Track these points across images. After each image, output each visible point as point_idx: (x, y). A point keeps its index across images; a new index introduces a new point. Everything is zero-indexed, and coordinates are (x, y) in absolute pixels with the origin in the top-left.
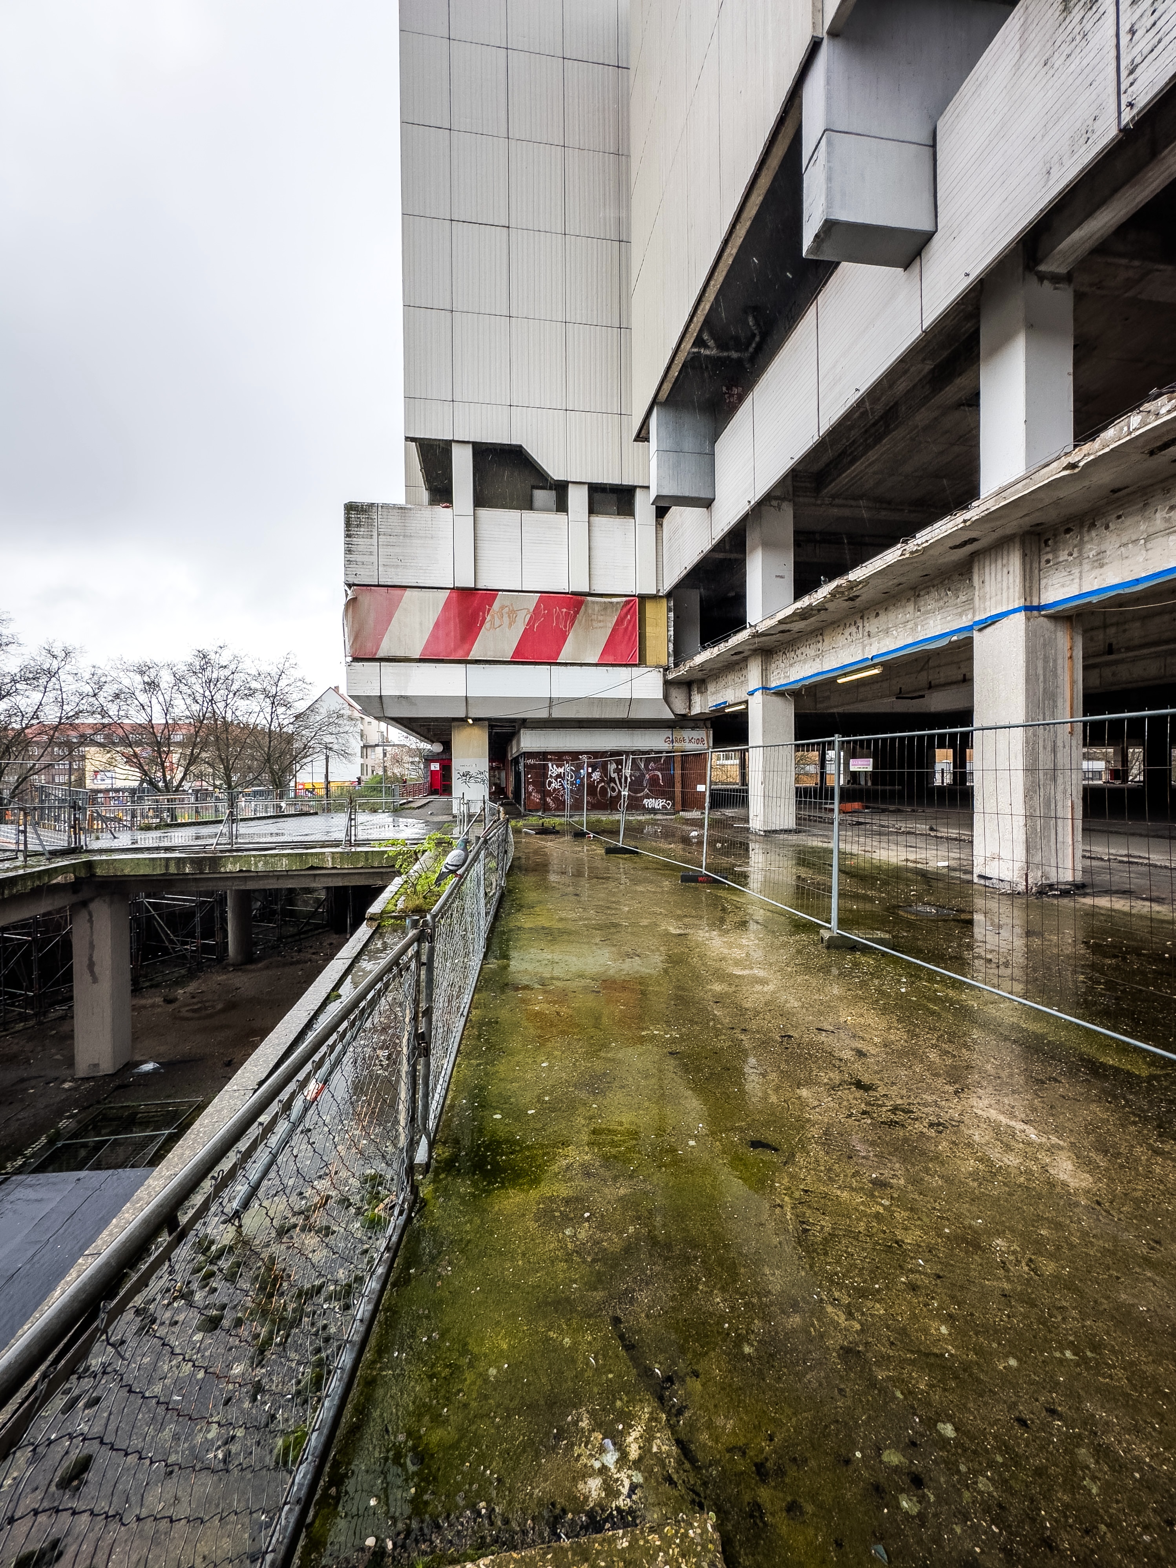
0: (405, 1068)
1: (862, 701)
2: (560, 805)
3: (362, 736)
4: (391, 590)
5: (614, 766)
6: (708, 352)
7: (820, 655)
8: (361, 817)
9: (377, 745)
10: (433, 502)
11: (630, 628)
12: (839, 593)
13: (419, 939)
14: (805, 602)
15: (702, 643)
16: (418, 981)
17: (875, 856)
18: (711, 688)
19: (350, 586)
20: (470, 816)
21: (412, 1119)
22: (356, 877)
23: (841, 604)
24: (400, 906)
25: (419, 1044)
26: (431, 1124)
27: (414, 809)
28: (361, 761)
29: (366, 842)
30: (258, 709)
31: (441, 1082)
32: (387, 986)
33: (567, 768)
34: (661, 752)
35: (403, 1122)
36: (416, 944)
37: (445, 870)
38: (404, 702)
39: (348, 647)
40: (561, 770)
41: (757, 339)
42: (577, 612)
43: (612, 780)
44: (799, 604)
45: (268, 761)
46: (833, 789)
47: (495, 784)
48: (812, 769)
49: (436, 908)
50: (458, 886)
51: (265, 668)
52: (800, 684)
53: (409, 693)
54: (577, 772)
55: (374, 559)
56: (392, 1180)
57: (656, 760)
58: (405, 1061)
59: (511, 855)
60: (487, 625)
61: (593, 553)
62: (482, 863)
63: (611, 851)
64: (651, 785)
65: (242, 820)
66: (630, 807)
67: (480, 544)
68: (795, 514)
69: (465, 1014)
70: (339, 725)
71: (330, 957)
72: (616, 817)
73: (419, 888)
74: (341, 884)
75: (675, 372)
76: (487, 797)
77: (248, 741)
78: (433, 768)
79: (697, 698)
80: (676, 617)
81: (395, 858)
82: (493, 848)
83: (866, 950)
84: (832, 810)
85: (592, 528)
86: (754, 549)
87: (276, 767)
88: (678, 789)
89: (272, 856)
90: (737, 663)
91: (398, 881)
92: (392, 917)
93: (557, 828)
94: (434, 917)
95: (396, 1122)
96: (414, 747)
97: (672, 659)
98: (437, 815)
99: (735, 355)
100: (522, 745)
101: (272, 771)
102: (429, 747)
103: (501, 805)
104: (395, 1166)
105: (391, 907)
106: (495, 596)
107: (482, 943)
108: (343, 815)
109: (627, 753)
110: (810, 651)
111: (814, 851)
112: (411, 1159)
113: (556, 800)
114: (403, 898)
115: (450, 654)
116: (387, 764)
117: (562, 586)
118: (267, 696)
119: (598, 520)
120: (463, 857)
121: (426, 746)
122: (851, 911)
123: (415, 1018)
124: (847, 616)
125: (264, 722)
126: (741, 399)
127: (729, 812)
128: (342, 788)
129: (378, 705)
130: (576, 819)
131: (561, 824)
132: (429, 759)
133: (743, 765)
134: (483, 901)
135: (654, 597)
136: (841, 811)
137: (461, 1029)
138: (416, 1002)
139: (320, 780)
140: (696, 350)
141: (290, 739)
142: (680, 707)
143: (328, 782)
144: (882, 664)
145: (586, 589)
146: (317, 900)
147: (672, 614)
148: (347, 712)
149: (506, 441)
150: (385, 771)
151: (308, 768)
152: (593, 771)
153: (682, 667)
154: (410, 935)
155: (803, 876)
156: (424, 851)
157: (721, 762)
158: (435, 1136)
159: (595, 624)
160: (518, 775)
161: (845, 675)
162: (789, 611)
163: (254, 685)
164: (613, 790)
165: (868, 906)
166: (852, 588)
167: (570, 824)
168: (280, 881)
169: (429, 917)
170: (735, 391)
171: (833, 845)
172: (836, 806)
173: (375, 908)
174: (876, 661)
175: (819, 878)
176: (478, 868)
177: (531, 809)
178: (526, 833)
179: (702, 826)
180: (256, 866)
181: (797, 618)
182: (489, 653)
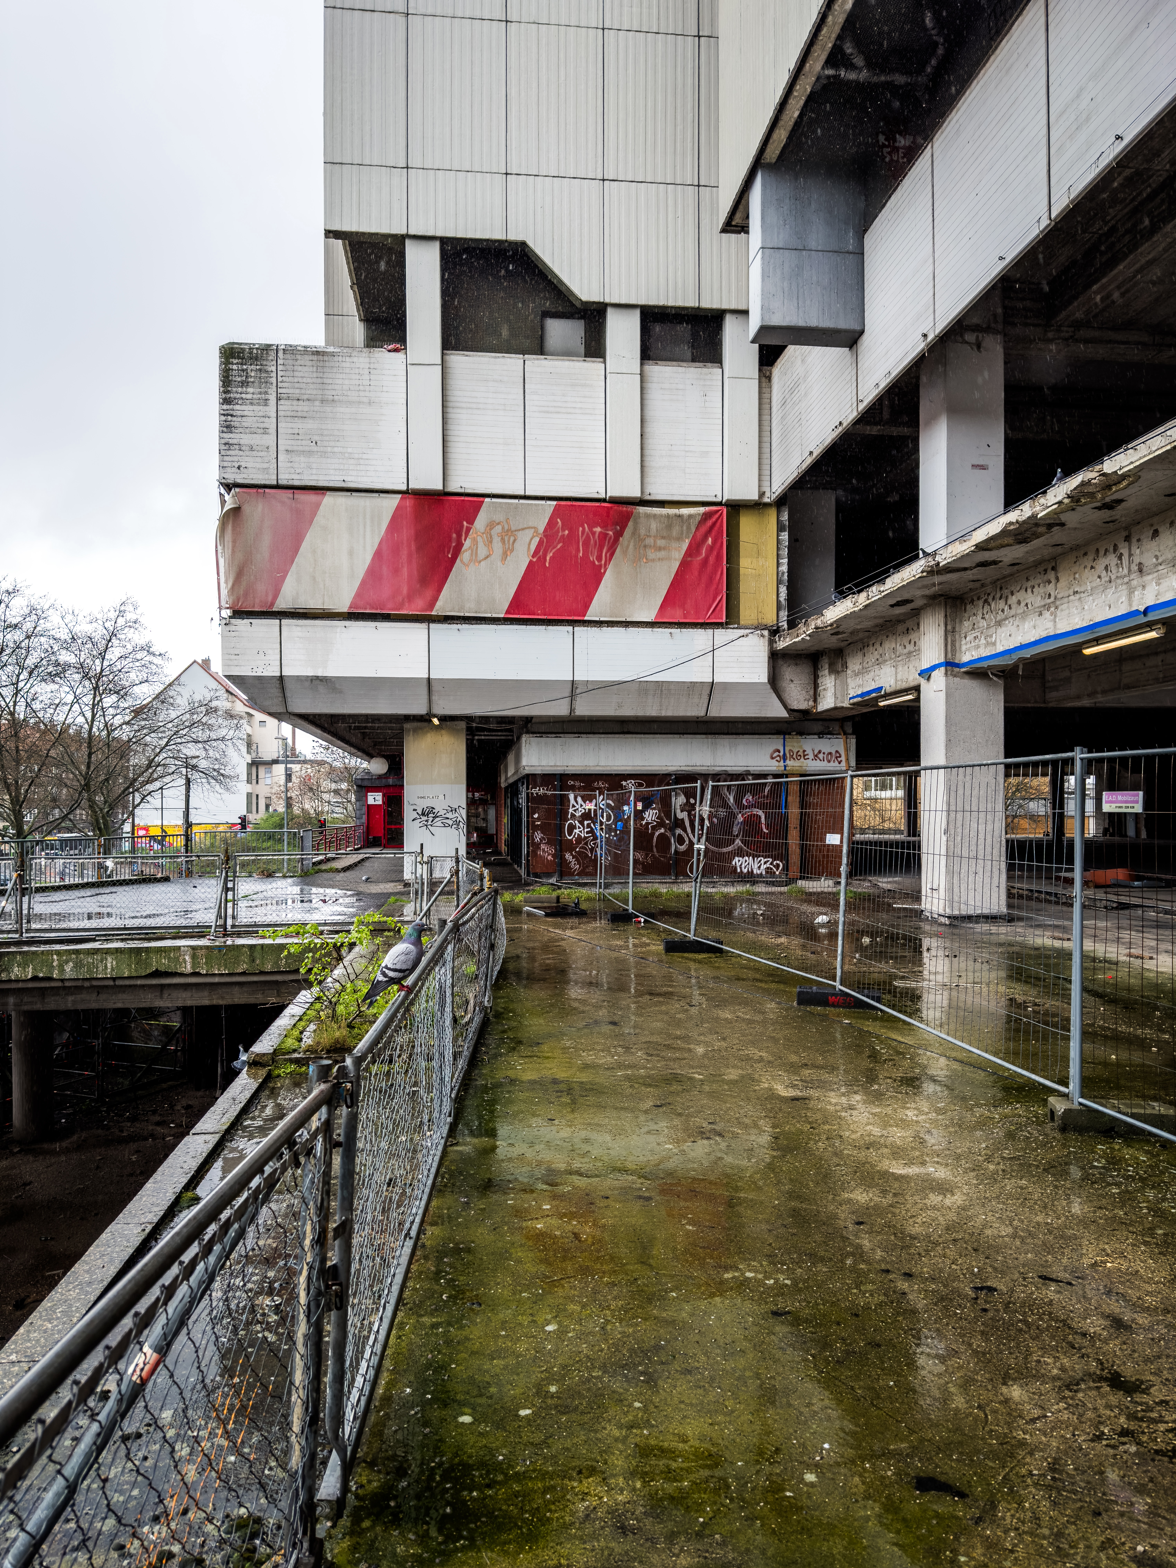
0: (302, 1329)
1: (1128, 687)
2: (589, 866)
3: (249, 745)
4: (301, 496)
5: (681, 799)
6: (852, 76)
7: (1051, 605)
8: (245, 886)
9: (276, 762)
10: (373, 341)
11: (712, 560)
12: (1086, 495)
13: (330, 1100)
14: (1025, 511)
15: (839, 584)
16: (327, 1175)
17: (1149, 965)
18: (854, 664)
19: (228, 487)
20: (433, 884)
21: (313, 1421)
22: (236, 989)
23: (1088, 514)
24: (308, 1040)
25: (328, 1287)
26: (348, 1430)
27: (338, 871)
28: (248, 788)
29: (251, 930)
30: (70, 698)
31: (367, 1355)
32: (271, 1183)
33: (601, 802)
34: (764, 776)
35: (296, 1427)
36: (324, 1109)
37: (381, 978)
38: (322, 688)
39: (224, 592)
40: (591, 806)
41: (940, 51)
42: (619, 534)
43: (679, 823)
44: (1013, 516)
45: (86, 787)
46: (1071, 843)
47: (477, 829)
48: (1040, 808)
49: (361, 1046)
50: (406, 1006)
51: (84, 628)
52: (1015, 657)
53: (332, 671)
54: (617, 810)
55: (270, 440)
56: (279, 1527)
57: (756, 789)
58: (302, 1316)
59: (501, 952)
60: (465, 555)
61: (648, 429)
62: (449, 966)
63: (675, 947)
64: (746, 833)
65: (39, 890)
66: (708, 872)
67: (453, 414)
68: (1007, 355)
69: (413, 1233)
70: (210, 727)
71: (184, 1131)
72: (686, 888)
73: (340, 1009)
74: (206, 1002)
75: (794, 111)
76: (463, 852)
77: (52, 753)
78: (371, 801)
79: (828, 682)
80: (793, 540)
81: (299, 957)
82: (471, 939)
83: (1131, 1135)
84: (1070, 882)
85: (647, 385)
86: (933, 418)
87: (99, 798)
88: (793, 840)
89: (89, 952)
90: (900, 620)
91: (305, 996)
92: (292, 1061)
93: (583, 906)
94: (358, 1061)
95: (286, 1425)
96: (338, 764)
97: (784, 614)
98: (377, 882)
99: (900, 79)
100: (524, 762)
101: (92, 805)
102: (365, 765)
103: (486, 865)
104: (284, 1504)
105: (290, 1043)
106: (477, 507)
107: (447, 1106)
108: (213, 882)
109: (705, 777)
110: (1034, 599)
111: (1041, 955)
112: (311, 1491)
113: (581, 857)
114: (312, 1027)
115: (401, 606)
116: (292, 794)
117: (593, 487)
118: (86, 676)
119: (659, 371)
120: (412, 956)
121: (361, 764)
122: (1106, 1064)
123: (320, 1241)
124: (1100, 537)
125: (80, 720)
126: (912, 154)
127: (886, 882)
128: (214, 834)
129: (275, 691)
130: (616, 890)
131: (589, 899)
132: (364, 786)
133: (912, 800)
134: (449, 1033)
135: (757, 506)
136: (1086, 884)
137: (404, 1260)
138: (324, 1213)
139: (174, 820)
140: (830, 72)
141: (123, 750)
142: (799, 699)
143: (189, 825)
144: (1164, 622)
145: (636, 493)
146: (166, 1030)
147: (785, 536)
148: (223, 704)
149: (498, 235)
150: (289, 806)
151: (155, 801)
152: (646, 807)
153: (802, 627)
154: (315, 1093)
155: (1020, 999)
156: (352, 945)
157: (873, 793)
158: (354, 1451)
159: (651, 554)
160: (516, 813)
161: (1097, 641)
162: (994, 528)
163: (65, 657)
164: (681, 841)
165: (1137, 1057)
166: (1109, 487)
167: (604, 899)
168: (103, 997)
169: (349, 1062)
170: (902, 142)
171: (1072, 945)
172: (1077, 875)
173: (264, 1045)
174: (1152, 617)
175: (1050, 1003)
176: (442, 975)
177: (538, 874)
178: (529, 914)
179: (835, 907)
180: (62, 970)
181: (1010, 540)
182: (467, 605)
